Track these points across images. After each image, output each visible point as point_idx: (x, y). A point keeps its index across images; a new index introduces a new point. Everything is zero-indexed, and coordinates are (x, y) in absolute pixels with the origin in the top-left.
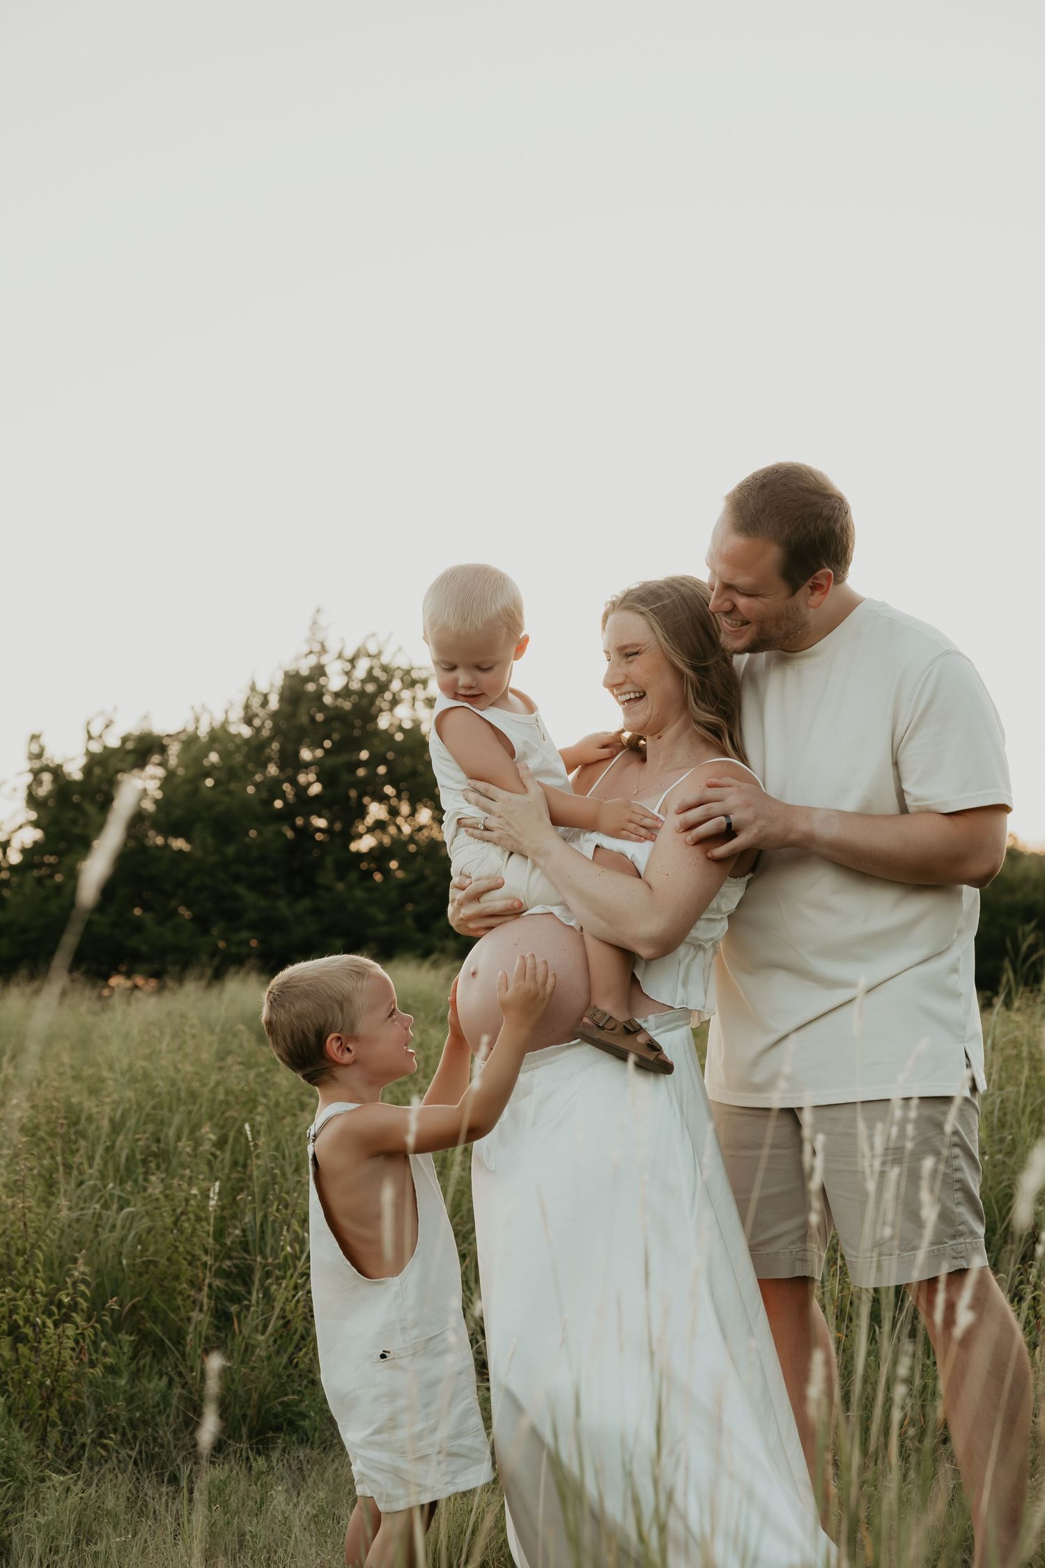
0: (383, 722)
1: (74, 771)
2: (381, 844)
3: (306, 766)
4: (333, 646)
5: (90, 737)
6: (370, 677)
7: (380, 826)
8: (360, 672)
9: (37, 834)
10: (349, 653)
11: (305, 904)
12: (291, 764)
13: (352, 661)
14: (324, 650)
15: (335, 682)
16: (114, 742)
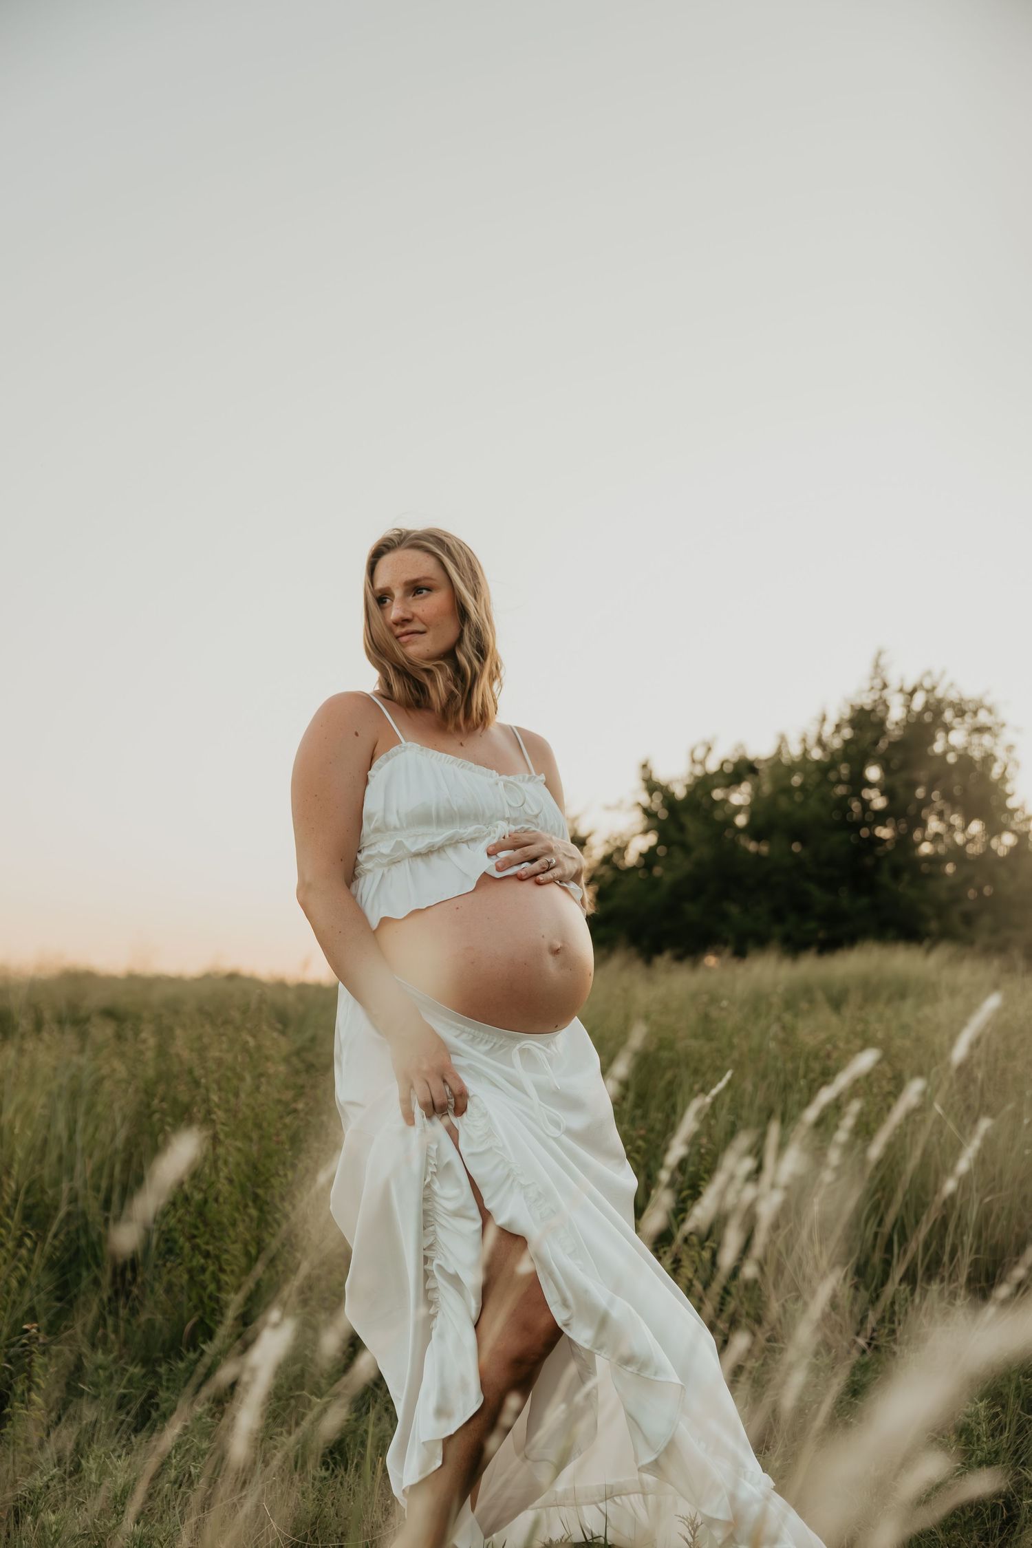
0: (938, 747)
1: (680, 792)
2: (936, 853)
3: (870, 785)
4: (894, 684)
5: (694, 761)
6: (927, 707)
7: (937, 837)
8: (919, 702)
9: (652, 839)
10: (908, 688)
11: (864, 901)
12: (858, 782)
13: (912, 694)
14: (885, 686)
15: (896, 713)
16: (712, 766)
